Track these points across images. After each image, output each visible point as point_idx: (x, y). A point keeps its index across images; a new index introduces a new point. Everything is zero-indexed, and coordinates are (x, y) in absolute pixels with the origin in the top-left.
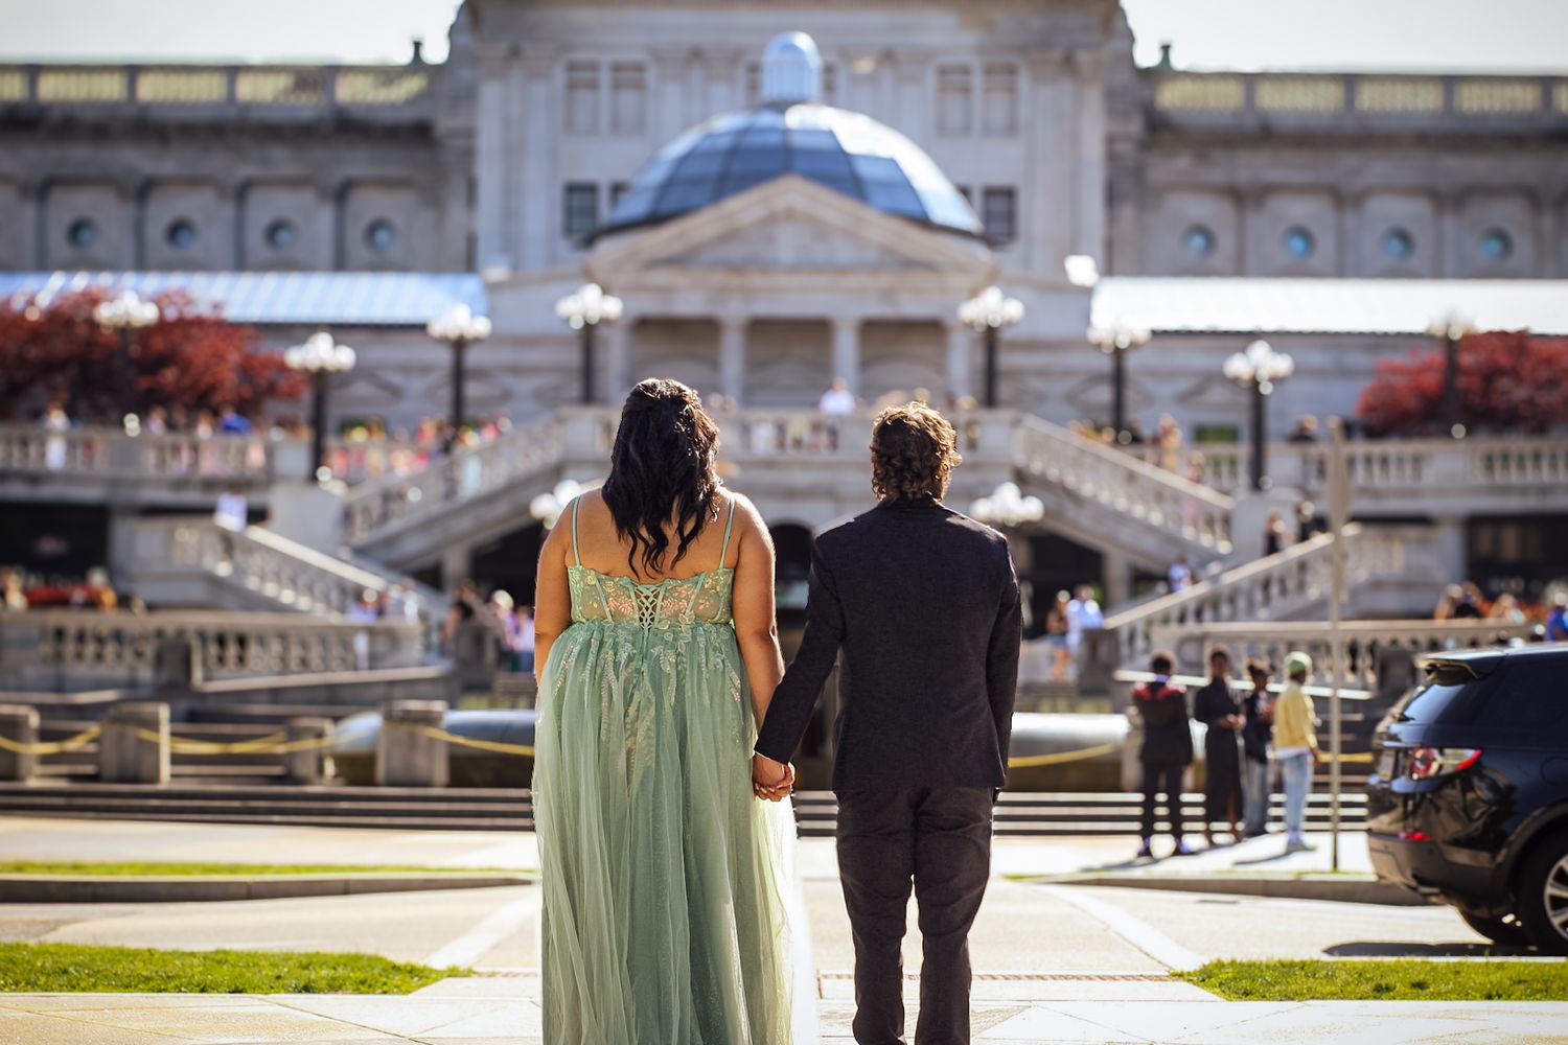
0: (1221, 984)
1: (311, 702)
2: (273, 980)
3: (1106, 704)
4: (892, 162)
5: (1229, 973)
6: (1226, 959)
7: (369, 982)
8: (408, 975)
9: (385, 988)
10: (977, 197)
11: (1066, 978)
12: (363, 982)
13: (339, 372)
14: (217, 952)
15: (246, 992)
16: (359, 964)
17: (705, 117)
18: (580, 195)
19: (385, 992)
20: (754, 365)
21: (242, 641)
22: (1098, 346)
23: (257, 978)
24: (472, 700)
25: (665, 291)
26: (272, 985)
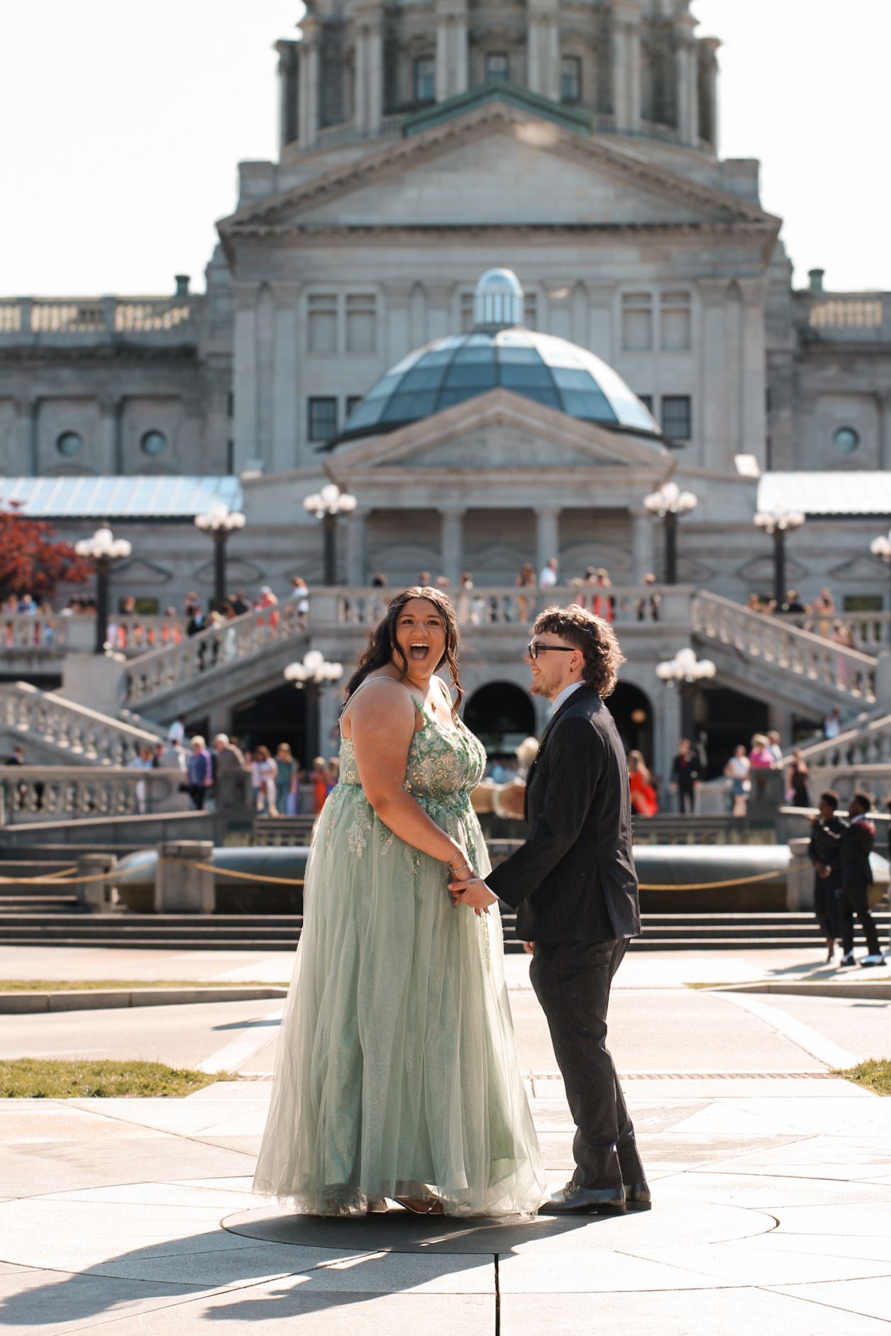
0: (873, 1081)
1: (99, 840)
2: (70, 1086)
3: (773, 835)
4: (586, 374)
5: (880, 1072)
6: (878, 1058)
7: (150, 1087)
8: (184, 1080)
9: (165, 1092)
10: (657, 403)
11: (742, 1076)
12: (146, 1087)
13: (120, 558)
14: (23, 1061)
15: (48, 1097)
16: (143, 1071)
17: (426, 341)
18: (320, 405)
19: (165, 1095)
20: (469, 549)
21: (40, 789)
22: (763, 528)
23: (57, 1083)
24: (235, 837)
25: (394, 487)
26: (70, 1090)
